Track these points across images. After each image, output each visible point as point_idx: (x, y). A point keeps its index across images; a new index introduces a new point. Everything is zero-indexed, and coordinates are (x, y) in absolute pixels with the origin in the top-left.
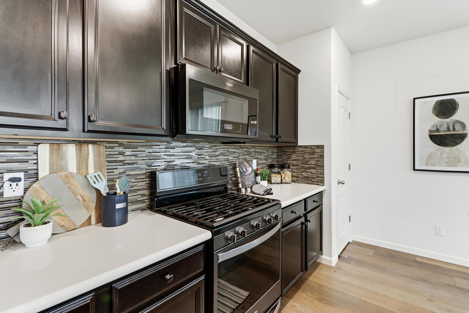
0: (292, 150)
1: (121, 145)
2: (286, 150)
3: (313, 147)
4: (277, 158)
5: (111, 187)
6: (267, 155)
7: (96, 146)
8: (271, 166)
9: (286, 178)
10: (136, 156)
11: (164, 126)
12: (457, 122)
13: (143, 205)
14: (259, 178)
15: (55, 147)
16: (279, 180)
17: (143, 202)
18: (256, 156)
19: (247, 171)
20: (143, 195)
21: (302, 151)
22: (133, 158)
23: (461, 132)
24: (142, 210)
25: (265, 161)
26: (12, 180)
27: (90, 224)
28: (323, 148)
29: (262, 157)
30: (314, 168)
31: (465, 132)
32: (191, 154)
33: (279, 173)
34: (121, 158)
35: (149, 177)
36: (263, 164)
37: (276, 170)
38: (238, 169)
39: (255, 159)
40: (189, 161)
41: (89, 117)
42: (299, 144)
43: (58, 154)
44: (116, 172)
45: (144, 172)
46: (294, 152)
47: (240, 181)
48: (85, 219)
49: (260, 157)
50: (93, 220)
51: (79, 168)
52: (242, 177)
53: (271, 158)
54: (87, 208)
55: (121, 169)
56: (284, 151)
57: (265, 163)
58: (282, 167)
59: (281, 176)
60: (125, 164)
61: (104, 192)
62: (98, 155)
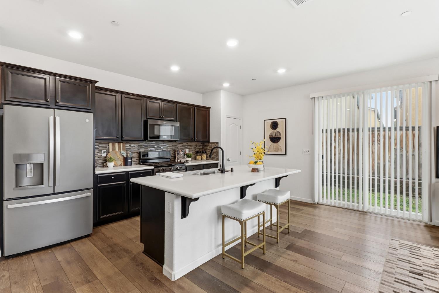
0: (207, 145)
1: (130, 143)
2: (206, 145)
3: (215, 143)
4: (203, 149)
5: (127, 156)
6: (195, 147)
7: (123, 144)
8: (197, 152)
9: (204, 158)
10: (134, 146)
11: (142, 137)
12: (278, 132)
13: (137, 163)
14: (186, 156)
15: (113, 144)
16: (200, 159)
17: (136, 161)
18: (188, 147)
19: (180, 153)
20: (137, 159)
21: (212, 145)
22: (134, 147)
23: (279, 136)
24: (136, 164)
25: (194, 150)
26: (104, 152)
27: (121, 166)
28: (218, 144)
29: (193, 148)
30: (215, 153)
31: (280, 136)
32: (155, 146)
33: (200, 155)
34: (130, 147)
35: (139, 154)
36: (193, 151)
37: (199, 154)
38: (176, 153)
39: (188, 148)
40: (154, 149)
41: (123, 137)
42: (210, 142)
43: (114, 146)
44: (129, 151)
45: (137, 152)
46: (208, 146)
47: (176, 157)
48: (120, 164)
49: (191, 148)
50: (122, 165)
51: (118, 150)
52: (177, 156)
53: (198, 148)
54: (121, 161)
55: (129, 150)
56: (205, 145)
57: (194, 151)
58: (203, 153)
59: (201, 157)
60: (131, 149)
61: (125, 156)
62: (123, 146)
